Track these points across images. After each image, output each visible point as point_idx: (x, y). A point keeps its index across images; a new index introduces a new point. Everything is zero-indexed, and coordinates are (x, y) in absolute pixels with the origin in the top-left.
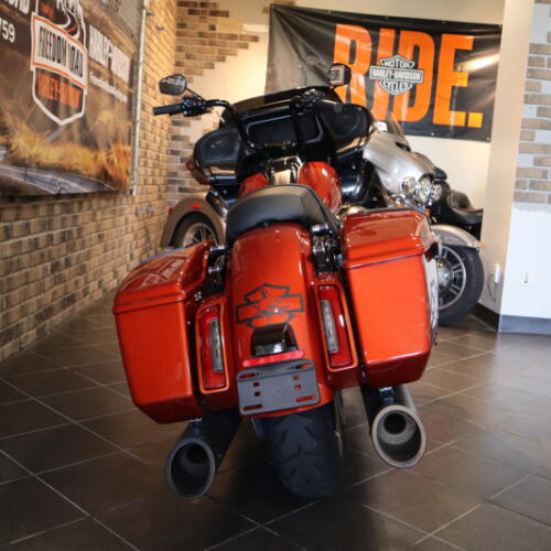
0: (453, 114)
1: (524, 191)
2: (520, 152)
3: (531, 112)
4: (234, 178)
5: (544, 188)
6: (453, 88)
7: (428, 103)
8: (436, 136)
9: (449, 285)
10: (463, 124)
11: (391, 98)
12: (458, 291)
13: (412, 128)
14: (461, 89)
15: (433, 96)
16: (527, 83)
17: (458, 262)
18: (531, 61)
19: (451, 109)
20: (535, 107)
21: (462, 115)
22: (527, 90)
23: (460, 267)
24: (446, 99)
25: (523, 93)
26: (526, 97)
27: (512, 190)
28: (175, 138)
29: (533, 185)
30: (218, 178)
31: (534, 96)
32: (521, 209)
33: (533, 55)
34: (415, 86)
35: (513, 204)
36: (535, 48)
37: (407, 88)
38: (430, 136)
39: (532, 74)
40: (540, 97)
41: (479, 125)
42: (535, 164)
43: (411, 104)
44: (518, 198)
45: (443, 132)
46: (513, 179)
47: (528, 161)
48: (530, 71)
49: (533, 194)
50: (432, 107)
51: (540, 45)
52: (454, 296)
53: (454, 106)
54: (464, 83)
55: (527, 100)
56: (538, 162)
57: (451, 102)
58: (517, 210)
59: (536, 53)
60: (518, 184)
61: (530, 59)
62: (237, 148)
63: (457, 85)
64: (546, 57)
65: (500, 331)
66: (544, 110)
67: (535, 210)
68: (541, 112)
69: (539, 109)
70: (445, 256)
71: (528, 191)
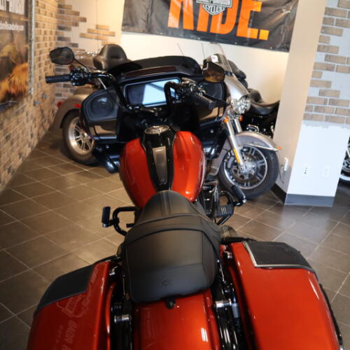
0: (250, 30)
1: (311, 113)
2: (311, 86)
3: (321, 57)
4: (115, 138)
5: (324, 111)
6: (252, 12)
7: (234, 21)
8: (238, 44)
9: (256, 174)
10: (256, 37)
11: (210, 17)
12: (261, 179)
13: (223, 38)
14: (256, 12)
15: (238, 17)
16: (321, 36)
17: (262, 159)
18: (325, 21)
19: (249, 26)
20: (324, 54)
21: (256, 31)
22: (320, 42)
23: (264, 162)
24: (246, 20)
25: (317, 43)
26: (319, 47)
27: (303, 112)
28: (60, 39)
29: (317, 109)
30: (102, 138)
31: (324, 47)
32: (307, 125)
33: (327, 16)
34: (226, 9)
35: (303, 122)
36: (329, 11)
37: (222, 11)
38: (234, 44)
39: (324, 30)
40: (329, 47)
41: (266, 38)
42: (320, 94)
43: (223, 22)
44: (306, 117)
45: (243, 42)
46: (305, 104)
47: (315, 92)
48: (323, 28)
49: (317, 115)
50: (237, 24)
51: (332, 9)
52: (258, 181)
53: (251, 24)
54: (259, 9)
55: (320, 49)
56: (321, 93)
57: (249, 22)
58: (304, 125)
59: (329, 15)
60: (307, 108)
61: (325, 19)
62: (116, 107)
63: (254, 10)
64: (336, 18)
65: (285, 204)
66: (330, 56)
67: (316, 126)
68: (328, 58)
69: (327, 56)
70: (253, 154)
71: (313, 113)
